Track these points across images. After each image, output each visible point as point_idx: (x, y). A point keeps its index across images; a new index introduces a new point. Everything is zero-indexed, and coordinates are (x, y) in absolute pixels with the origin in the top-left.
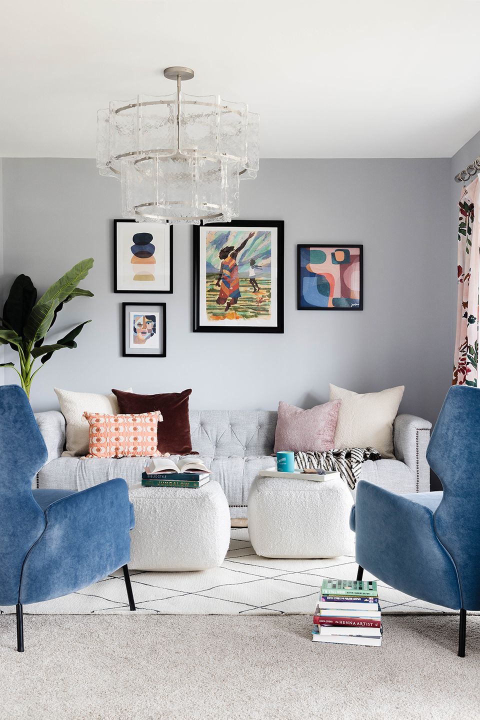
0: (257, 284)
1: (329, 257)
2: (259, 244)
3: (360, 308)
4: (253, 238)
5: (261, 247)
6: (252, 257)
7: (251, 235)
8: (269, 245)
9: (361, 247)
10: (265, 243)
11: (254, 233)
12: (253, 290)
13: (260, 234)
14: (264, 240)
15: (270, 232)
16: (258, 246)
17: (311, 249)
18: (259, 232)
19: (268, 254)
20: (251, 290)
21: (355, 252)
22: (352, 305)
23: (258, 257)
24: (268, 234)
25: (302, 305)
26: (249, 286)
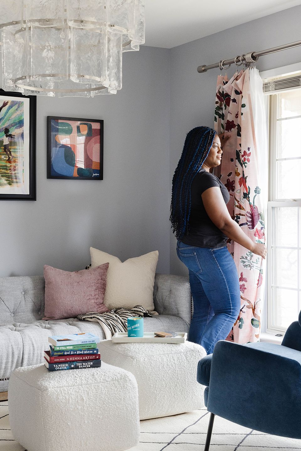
0: (10, 152)
1: (75, 130)
2: (12, 114)
3: (100, 178)
4: (7, 106)
5: (14, 116)
6: (6, 125)
7: (5, 104)
8: (22, 115)
9: (101, 122)
10: (18, 113)
11: (8, 102)
12: (7, 159)
13: (14, 103)
14: (17, 110)
15: (22, 102)
16: (12, 115)
17: (60, 121)
18: (13, 102)
19: (20, 123)
20: (5, 158)
21: (96, 126)
22: (94, 175)
23: (12, 125)
24: (20, 104)
25: (52, 174)
26: (3, 154)
